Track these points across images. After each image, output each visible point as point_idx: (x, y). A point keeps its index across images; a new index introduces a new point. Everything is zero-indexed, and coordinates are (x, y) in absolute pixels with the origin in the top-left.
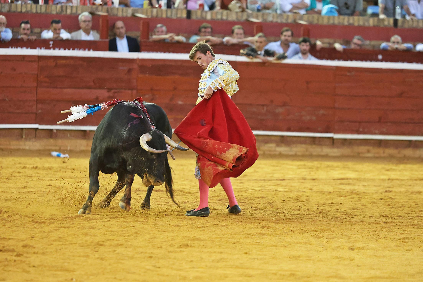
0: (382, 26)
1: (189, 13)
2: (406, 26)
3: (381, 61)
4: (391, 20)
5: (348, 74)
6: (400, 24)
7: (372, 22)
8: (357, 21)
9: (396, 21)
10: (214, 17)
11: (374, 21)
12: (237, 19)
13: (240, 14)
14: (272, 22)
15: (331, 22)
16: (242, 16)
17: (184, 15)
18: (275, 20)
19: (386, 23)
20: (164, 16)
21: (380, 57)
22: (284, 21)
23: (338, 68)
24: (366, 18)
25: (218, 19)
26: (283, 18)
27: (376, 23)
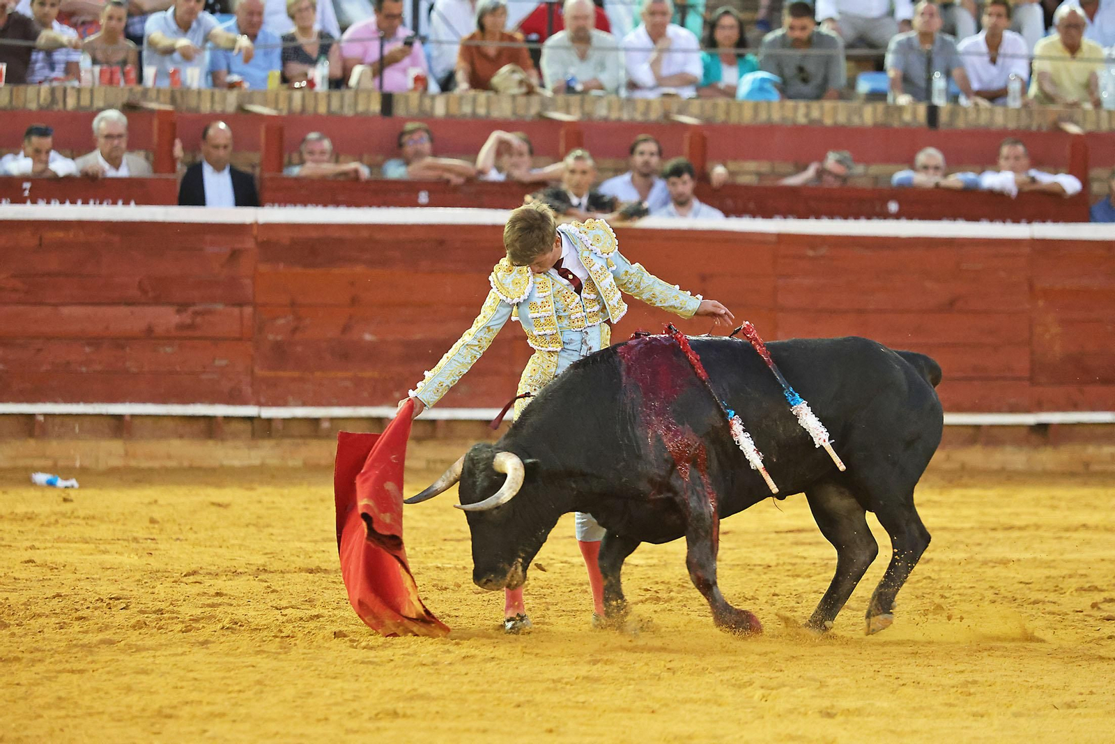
0: (896, 124)
1: (388, 101)
2: (961, 124)
3: (897, 216)
4: (922, 110)
5: (811, 253)
6: (943, 117)
7: (869, 115)
8: (829, 112)
9: (933, 111)
10: (454, 110)
11: (875, 110)
12: (514, 113)
13: (522, 101)
14: (606, 119)
15: (763, 116)
16: (528, 107)
17: (376, 107)
18: (614, 116)
19: (907, 117)
20: (322, 109)
21: (893, 207)
22: (639, 117)
23: (782, 238)
24: (855, 104)
25: (464, 115)
26: (635, 109)
27: (880, 118)
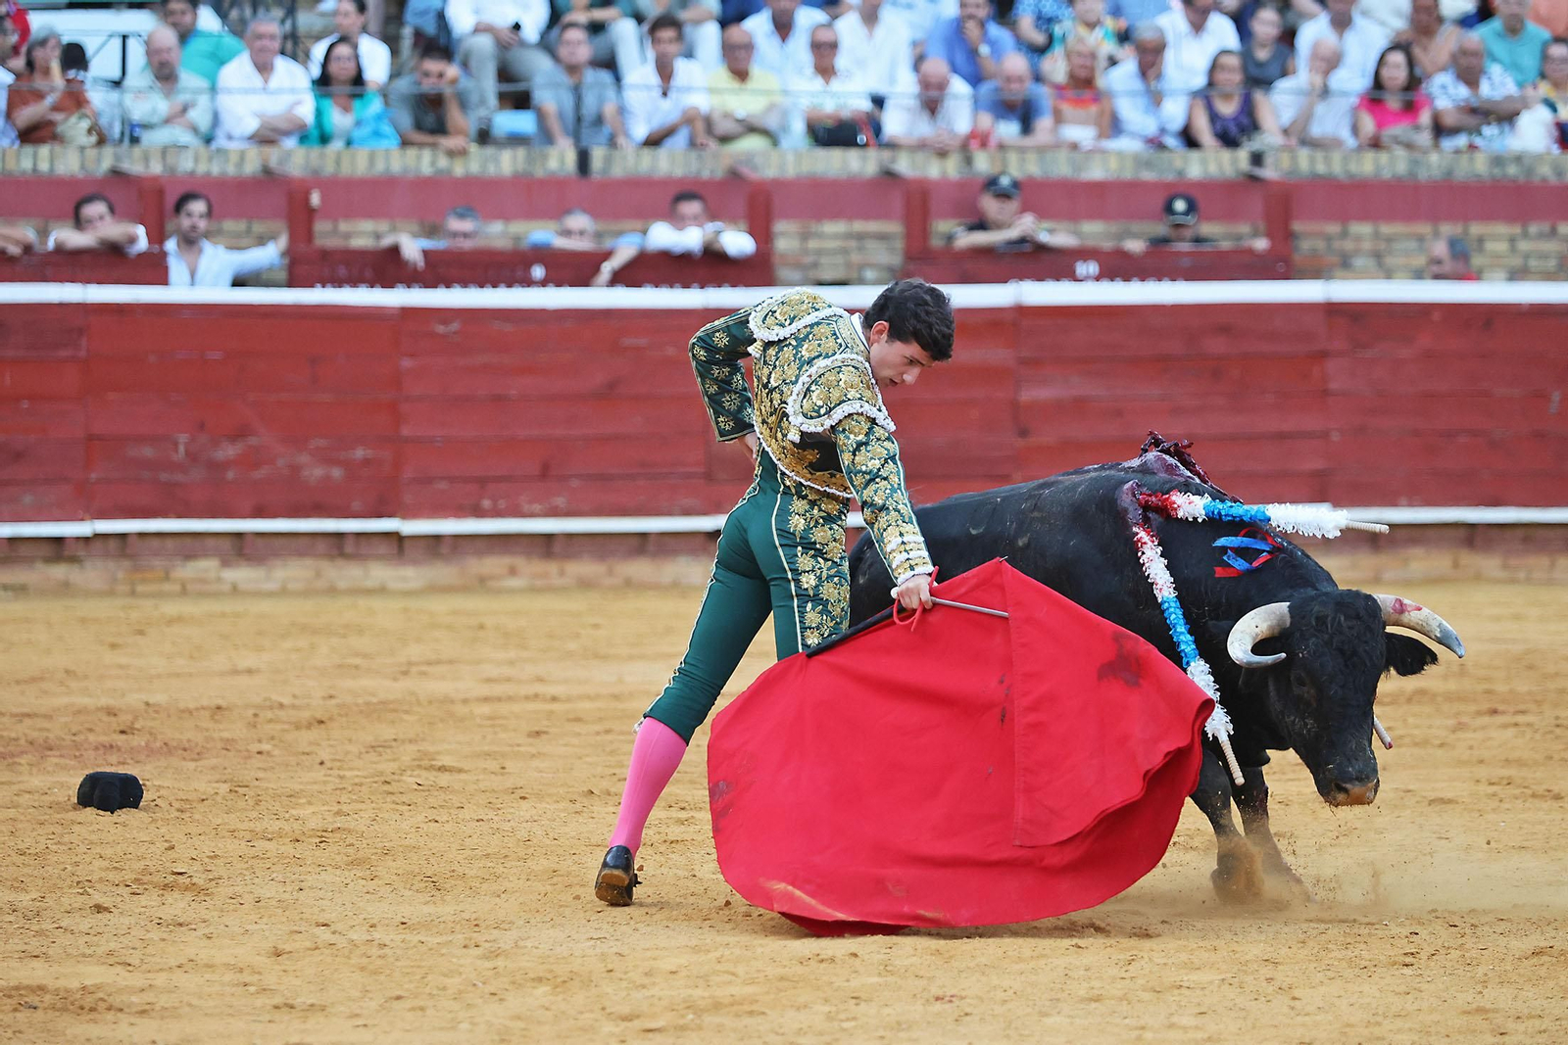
2: (618, 170)
3: (544, 283)
5: (441, 329)
6: (596, 165)
7: (507, 164)
11: (515, 158)
12: (83, 167)
13: (91, 153)
14: (192, 174)
15: (380, 167)
16: (99, 160)
18: (202, 168)
19: (553, 164)
21: (538, 272)
22: (231, 170)
23: (408, 313)
24: (493, 149)
25: (24, 173)
26: (227, 161)
27: (521, 165)
